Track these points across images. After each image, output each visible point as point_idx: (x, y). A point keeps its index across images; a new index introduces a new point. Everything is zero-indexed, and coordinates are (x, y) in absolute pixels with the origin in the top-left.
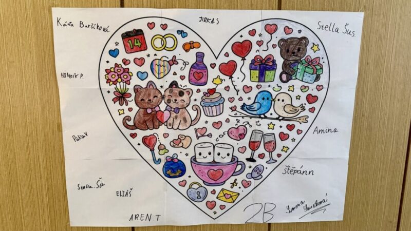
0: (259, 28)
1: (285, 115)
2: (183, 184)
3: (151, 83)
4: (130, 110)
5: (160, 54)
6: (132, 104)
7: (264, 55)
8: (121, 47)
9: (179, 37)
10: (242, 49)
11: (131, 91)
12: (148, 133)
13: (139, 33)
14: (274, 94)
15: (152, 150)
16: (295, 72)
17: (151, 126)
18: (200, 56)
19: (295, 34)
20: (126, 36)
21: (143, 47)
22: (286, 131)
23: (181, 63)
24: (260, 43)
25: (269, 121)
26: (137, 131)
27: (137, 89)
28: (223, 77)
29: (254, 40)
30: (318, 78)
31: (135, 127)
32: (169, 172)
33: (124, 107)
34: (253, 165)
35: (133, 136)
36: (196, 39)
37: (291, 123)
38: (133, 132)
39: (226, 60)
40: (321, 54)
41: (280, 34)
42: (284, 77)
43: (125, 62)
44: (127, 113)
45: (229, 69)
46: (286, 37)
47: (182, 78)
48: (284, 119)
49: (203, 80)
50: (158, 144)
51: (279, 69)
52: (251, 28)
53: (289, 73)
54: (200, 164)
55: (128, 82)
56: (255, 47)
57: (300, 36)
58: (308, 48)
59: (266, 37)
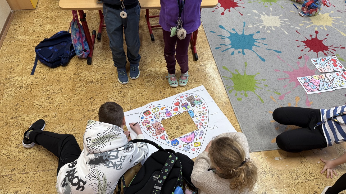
0: (179, 98)
1: (199, 114)
2: (180, 147)
3: (156, 121)
4: (153, 131)
5: (155, 113)
6: (153, 129)
7: (184, 103)
8: (144, 116)
9: (159, 107)
10: (177, 104)
11: (151, 125)
12: (161, 135)
13: (148, 111)
14: (193, 110)
15: (165, 140)
16: (195, 103)
17: (161, 133)
18: (167, 110)
19: (189, 96)
20: (144, 113)
21: (150, 113)
22: (203, 118)
23: (162, 113)
24: (181, 101)
25: (196, 118)
26: (158, 136)
27: (152, 124)
28: (175, 112)
29: (179, 101)
30: (202, 103)
31: (156, 135)
32: (174, 144)
33: (151, 130)
34: (199, 131)
35: (157, 138)
36: (163, 106)
37: (203, 116)
38: (156, 137)
39: (174, 108)
40: (199, 97)
41: (185, 97)
42: (193, 106)
43: (146, 119)
44: (152, 132)
45: (176, 110)
46: (187, 97)
47: (164, 116)
48: (200, 115)
49: (170, 115)
50: (166, 137)
51: (190, 105)
52: (177, 99)
53: (193, 104)
54: (182, 138)
55: (149, 123)
56: (180, 102)
57: (190, 96)
58: (194, 97)
59: (182, 99)
